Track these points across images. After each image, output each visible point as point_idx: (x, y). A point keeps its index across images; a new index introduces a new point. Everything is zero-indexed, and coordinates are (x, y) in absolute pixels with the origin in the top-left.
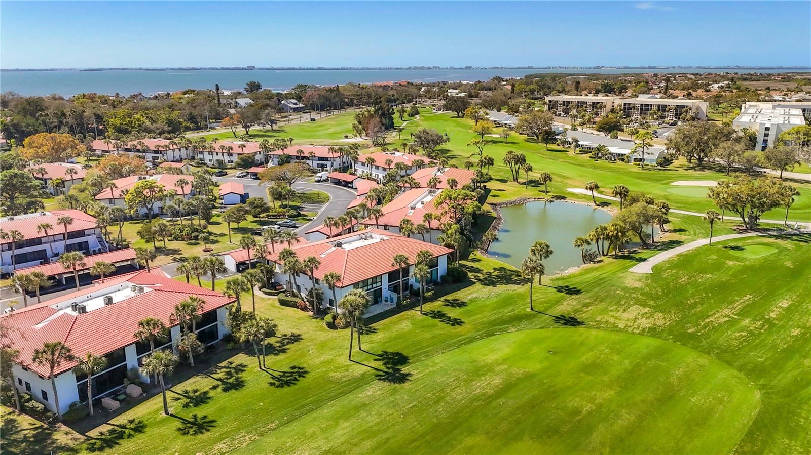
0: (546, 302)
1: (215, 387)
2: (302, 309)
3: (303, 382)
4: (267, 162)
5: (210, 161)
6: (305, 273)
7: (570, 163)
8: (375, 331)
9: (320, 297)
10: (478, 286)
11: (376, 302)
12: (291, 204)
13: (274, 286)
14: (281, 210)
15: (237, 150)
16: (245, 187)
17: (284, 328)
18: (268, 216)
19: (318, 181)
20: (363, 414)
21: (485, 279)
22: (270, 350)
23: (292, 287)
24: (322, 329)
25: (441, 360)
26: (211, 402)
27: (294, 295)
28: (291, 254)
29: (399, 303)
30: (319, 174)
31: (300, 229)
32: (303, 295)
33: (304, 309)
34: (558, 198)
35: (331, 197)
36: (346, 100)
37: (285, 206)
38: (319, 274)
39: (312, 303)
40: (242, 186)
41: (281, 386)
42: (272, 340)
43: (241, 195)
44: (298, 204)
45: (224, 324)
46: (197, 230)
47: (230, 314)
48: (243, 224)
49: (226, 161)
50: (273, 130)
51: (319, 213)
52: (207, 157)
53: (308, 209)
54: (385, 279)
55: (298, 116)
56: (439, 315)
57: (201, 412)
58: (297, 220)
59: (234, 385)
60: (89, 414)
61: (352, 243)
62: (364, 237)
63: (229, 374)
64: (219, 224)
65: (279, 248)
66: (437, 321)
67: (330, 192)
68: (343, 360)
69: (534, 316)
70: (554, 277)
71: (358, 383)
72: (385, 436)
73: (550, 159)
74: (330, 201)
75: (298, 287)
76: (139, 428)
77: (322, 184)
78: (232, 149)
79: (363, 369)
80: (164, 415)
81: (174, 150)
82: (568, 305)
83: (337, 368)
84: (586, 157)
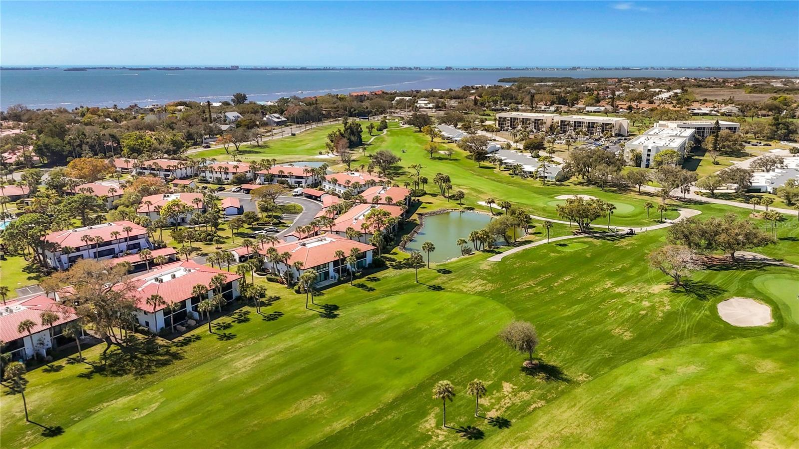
0: (428, 278)
1: (234, 322)
2: (281, 283)
3: (280, 319)
4: (255, 179)
5: (211, 178)
6: (282, 262)
7: (492, 180)
8: (323, 294)
9: (291, 276)
10: (391, 269)
11: (325, 279)
12: (274, 214)
13: (264, 270)
14: (267, 219)
15: (232, 170)
16: (241, 200)
17: (269, 293)
18: (258, 224)
19: (295, 196)
20: (311, 331)
21: (397, 265)
22: (263, 304)
23: (275, 271)
24: (292, 294)
25: (357, 308)
26: (233, 328)
27: (276, 275)
28: (274, 250)
29: (339, 279)
30: (296, 190)
31: (280, 233)
32: (281, 275)
33: (282, 283)
34: (469, 209)
35: (304, 209)
36: (324, 112)
37: (270, 217)
38: (291, 262)
39: (287, 280)
40: (238, 201)
41: (269, 320)
42: (263, 300)
43: (238, 208)
44: (279, 215)
45: (236, 291)
46: (209, 235)
47: (240, 284)
48: (241, 230)
49: (223, 178)
50: (259, 146)
51: (295, 222)
52: (208, 175)
53: (286, 218)
54: (331, 265)
55: (280, 130)
56: (362, 286)
57: (227, 332)
58: (279, 226)
59: (244, 319)
60: (171, 333)
61: (313, 243)
62: (320, 239)
63: (241, 315)
64: (224, 230)
65: (267, 246)
66: (360, 289)
67: (304, 205)
68: (303, 308)
69: (418, 286)
70: (439, 264)
71: (311, 318)
72: (321, 340)
73: (477, 175)
74: (303, 212)
75: (279, 271)
76: (198, 338)
77: (298, 197)
78: (228, 169)
79: (314, 312)
80: (209, 332)
81: (181, 169)
82: (441, 280)
83: (299, 313)
84: (506, 173)
